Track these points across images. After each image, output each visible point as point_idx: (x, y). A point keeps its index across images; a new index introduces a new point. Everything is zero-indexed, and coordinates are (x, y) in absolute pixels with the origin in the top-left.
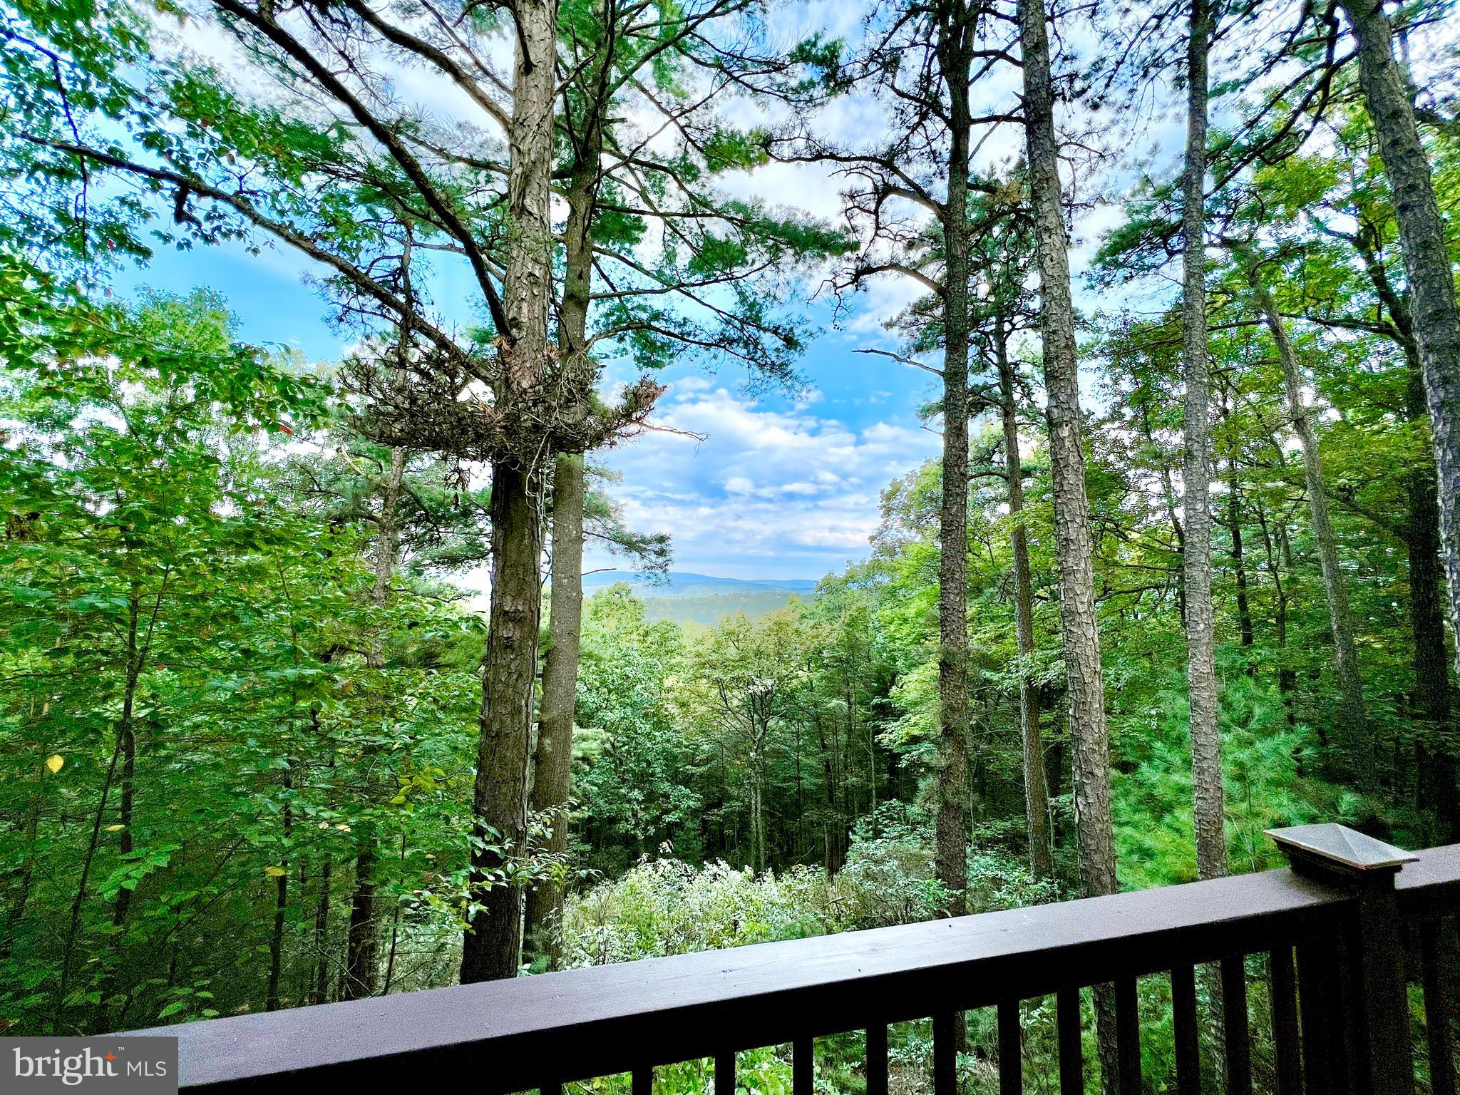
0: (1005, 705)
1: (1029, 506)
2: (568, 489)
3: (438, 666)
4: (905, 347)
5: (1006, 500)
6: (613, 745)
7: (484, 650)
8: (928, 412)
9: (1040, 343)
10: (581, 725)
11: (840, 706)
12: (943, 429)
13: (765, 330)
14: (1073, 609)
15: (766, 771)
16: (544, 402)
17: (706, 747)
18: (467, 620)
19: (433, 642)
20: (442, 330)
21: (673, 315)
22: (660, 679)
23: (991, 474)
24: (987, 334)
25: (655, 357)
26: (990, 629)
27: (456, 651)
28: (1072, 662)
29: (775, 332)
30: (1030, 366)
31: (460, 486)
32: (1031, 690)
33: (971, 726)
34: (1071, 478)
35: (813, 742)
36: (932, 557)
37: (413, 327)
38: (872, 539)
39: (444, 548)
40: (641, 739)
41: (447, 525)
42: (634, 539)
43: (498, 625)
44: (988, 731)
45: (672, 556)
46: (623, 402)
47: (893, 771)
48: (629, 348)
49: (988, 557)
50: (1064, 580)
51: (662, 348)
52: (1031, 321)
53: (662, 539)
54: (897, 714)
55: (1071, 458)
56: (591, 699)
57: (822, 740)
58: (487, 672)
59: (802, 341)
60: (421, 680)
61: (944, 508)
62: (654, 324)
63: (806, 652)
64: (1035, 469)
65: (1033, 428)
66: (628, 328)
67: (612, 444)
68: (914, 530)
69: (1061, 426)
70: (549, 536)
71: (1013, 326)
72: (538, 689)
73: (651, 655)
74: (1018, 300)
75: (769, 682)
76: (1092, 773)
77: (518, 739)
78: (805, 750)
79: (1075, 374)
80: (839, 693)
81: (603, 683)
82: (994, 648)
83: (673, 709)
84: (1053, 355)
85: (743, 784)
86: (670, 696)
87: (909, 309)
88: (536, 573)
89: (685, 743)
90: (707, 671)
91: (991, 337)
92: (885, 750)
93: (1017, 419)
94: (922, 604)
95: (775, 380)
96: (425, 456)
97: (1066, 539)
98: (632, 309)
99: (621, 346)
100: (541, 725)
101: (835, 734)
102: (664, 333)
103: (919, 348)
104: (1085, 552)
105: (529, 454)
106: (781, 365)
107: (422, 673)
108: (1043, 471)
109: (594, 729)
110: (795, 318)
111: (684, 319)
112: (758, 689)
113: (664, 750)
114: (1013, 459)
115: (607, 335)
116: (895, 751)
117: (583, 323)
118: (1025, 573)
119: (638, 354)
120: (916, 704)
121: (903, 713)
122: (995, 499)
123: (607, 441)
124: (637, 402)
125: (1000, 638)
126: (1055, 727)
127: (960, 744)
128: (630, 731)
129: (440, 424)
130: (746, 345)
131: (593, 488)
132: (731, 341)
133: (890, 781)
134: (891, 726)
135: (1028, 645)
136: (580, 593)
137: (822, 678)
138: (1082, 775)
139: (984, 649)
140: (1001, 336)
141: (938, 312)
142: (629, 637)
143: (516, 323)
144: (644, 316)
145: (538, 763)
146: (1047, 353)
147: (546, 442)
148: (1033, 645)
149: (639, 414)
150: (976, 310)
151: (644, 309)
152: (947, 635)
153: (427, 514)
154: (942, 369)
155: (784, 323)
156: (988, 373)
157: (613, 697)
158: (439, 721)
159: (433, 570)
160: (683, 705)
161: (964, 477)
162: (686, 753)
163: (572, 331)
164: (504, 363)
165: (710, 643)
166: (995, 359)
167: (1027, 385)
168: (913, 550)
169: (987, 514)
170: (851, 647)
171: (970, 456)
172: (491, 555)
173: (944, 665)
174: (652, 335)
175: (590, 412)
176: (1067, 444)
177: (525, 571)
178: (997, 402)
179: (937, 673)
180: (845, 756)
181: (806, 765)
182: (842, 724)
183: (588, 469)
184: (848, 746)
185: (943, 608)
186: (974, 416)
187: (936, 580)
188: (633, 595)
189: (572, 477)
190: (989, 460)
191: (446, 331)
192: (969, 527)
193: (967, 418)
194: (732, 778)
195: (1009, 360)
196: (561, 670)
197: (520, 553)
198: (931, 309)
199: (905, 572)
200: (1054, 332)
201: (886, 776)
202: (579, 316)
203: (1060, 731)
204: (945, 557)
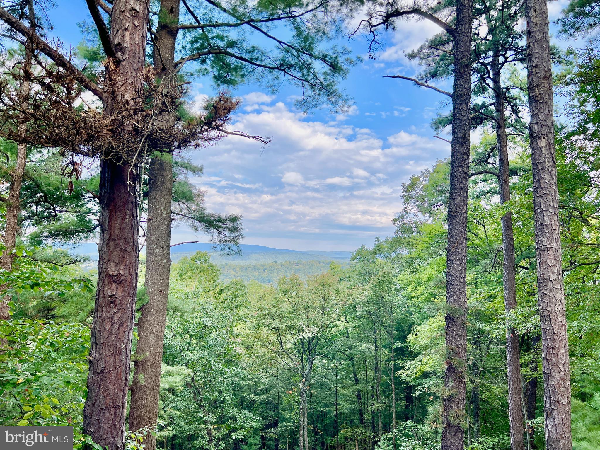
0: (494, 349)
1: (515, 197)
2: (160, 180)
3: (53, 317)
4: (423, 74)
5: (498, 193)
6: (193, 379)
7: (92, 305)
8: (439, 124)
9: (525, 73)
10: (168, 363)
11: (369, 348)
12: (450, 138)
13: (316, 58)
14: (546, 277)
15: (312, 399)
16: (142, 111)
17: (265, 380)
18: (79, 281)
19: (51, 299)
20: (61, 52)
21: (245, 44)
22: (231, 327)
23: (486, 172)
24: (486, 65)
25: (230, 77)
26: (484, 291)
27: (68, 305)
28: (545, 318)
29: (324, 60)
30: (518, 90)
31: (74, 177)
32: (514, 338)
33: (469, 366)
34: (547, 178)
35: (348, 377)
36: (441, 235)
37: (38, 48)
38: (395, 221)
39: (59, 223)
40: (215, 374)
41: (63, 205)
42: (213, 219)
43: (103, 285)
44: (481, 369)
45: (243, 232)
46: (206, 113)
47: (409, 399)
48: (209, 68)
49: (483, 236)
50: (540, 255)
51: (235, 69)
52: (520, 56)
53: (234, 219)
54: (413, 355)
55: (547, 163)
56: (176, 343)
57: (355, 375)
58: (94, 322)
59: (344, 67)
60: (41, 329)
61: (451, 199)
62: (229, 50)
63: (343, 307)
64: (520, 169)
65: (519, 138)
66: (209, 53)
67: (197, 145)
68: (427, 215)
69: (540, 138)
70: (144, 216)
71: (506, 59)
72: (135, 336)
73: (224, 308)
74: (510, 39)
75: (315, 330)
76: (559, 402)
77: (118, 375)
78: (341, 383)
79: (551, 99)
80: (368, 338)
81: (186, 330)
82: (487, 305)
83: (240, 350)
84: (535, 84)
85: (293, 409)
86: (238, 340)
87: (427, 44)
88: (135, 245)
89: (250, 377)
90: (267, 321)
91: (489, 67)
92: (403, 383)
93: (507, 130)
94: (434, 271)
95: (322, 99)
96: (45, 150)
97: (542, 224)
98: (213, 38)
99: (203, 67)
100: (136, 362)
101: (365, 370)
102: (237, 57)
103: (434, 75)
104: (556, 234)
105: (130, 152)
106: (328, 85)
107: (41, 322)
108: (527, 171)
109: (179, 367)
110: (340, 50)
111: (253, 47)
112: (307, 335)
113: (233, 382)
114: (504, 161)
115: (192, 58)
116: (410, 384)
117: (173, 48)
118: (511, 248)
119: (216, 74)
120: (426, 348)
121: (416, 355)
122: (489, 192)
123: (193, 143)
124: (216, 113)
125: (491, 298)
126: (532, 366)
127: (460, 379)
128: (207, 368)
129: (59, 127)
130: (301, 69)
131: (180, 178)
132: (290, 66)
133: (406, 407)
134: (408, 364)
135: (512, 304)
136: (169, 261)
137: (355, 327)
138: (551, 404)
139: (479, 307)
140: (496, 67)
141: (449, 47)
142: (206, 295)
143: (120, 47)
144: (222, 44)
145: (133, 393)
146: (530, 82)
147: (144, 142)
148: (516, 304)
149: (218, 122)
150: (477, 46)
151: (222, 38)
152: (451, 296)
153: (46, 196)
154: (451, 92)
155: (331, 52)
156: (486, 95)
157: (194, 341)
158: (54, 361)
159: (50, 240)
160: (248, 347)
161: (467, 176)
162: (250, 384)
163: (165, 55)
164: (111, 80)
165: (270, 298)
166: (491, 84)
167: (515, 105)
168: (426, 231)
169: (483, 203)
170: (378, 303)
171: (471, 158)
172: (98, 229)
173: (449, 319)
174: (228, 59)
175: (179, 119)
176: (544, 152)
177: (126, 244)
178: (492, 118)
179: (443, 324)
180: (373, 387)
181: (342, 394)
182: (371, 362)
183: (176, 163)
184: (374, 379)
185: (448, 274)
186: (475, 128)
187: (444, 253)
188: (211, 261)
189: (164, 169)
190: (486, 162)
191: (64, 52)
192: (470, 213)
193: (469, 129)
194: (286, 404)
195: (502, 85)
196: (153, 320)
197: (122, 229)
198: (443, 44)
199: (420, 247)
200: (536, 66)
201: (404, 403)
202: (170, 42)
203: (536, 369)
204: (451, 236)
